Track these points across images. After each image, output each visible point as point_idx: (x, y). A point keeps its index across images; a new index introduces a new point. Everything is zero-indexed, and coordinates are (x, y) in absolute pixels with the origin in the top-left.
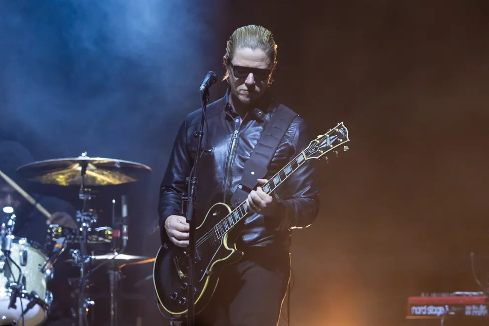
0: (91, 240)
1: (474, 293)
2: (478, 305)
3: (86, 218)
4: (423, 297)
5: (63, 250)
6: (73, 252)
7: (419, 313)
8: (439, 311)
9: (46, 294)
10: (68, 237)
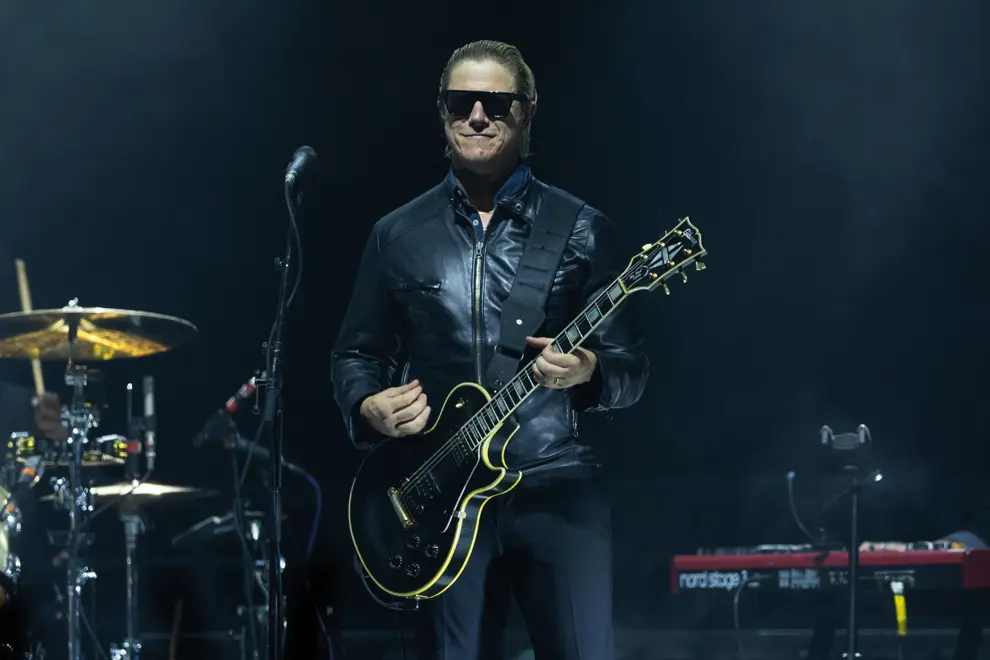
0: (88, 460)
1: (795, 548)
2: (802, 569)
3: (79, 419)
4: (701, 556)
5: (37, 479)
6: (55, 483)
7: (693, 585)
8: (732, 581)
9: (8, 560)
10: (46, 455)
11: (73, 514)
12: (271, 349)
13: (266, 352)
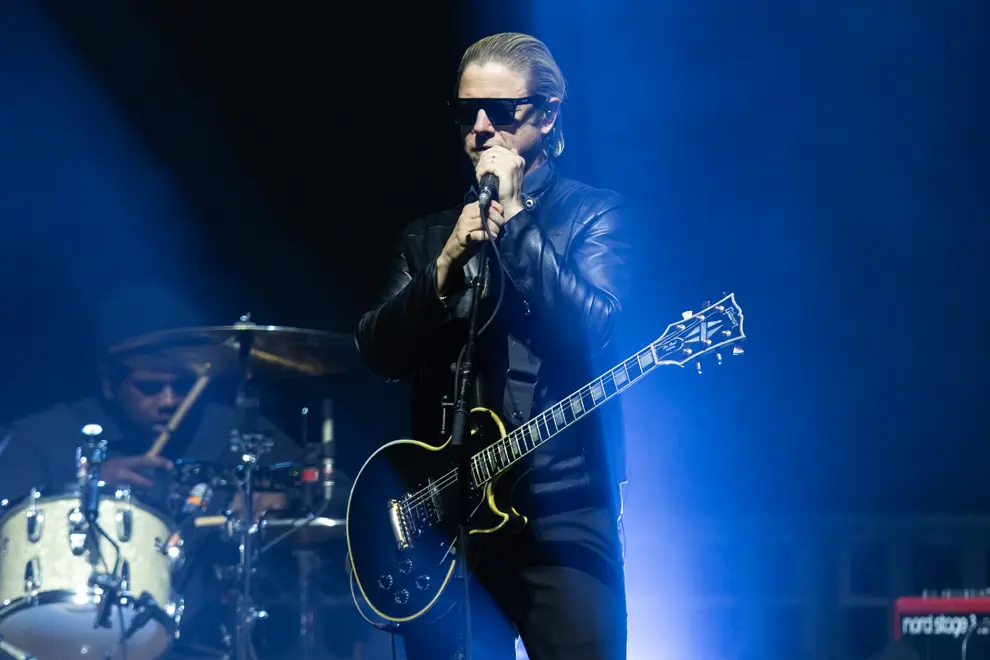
3: (250, 445)
4: (926, 598)
7: (918, 630)
10: (214, 482)
11: (242, 548)
12: (460, 371)
13: (455, 373)
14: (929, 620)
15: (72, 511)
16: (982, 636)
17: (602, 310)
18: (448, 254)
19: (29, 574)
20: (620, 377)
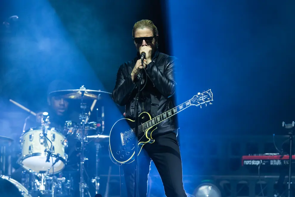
0: (86, 128)
1: (275, 154)
2: (277, 160)
3: (84, 118)
4: (250, 156)
5: (72, 133)
6: (77, 134)
7: (248, 163)
8: (258, 163)
9: (65, 155)
10: (75, 127)
11: (82, 143)
14: (250, 161)
15: (41, 134)
16: (263, 165)
17: (172, 85)
18: (134, 72)
19: (30, 149)
20: (181, 107)
